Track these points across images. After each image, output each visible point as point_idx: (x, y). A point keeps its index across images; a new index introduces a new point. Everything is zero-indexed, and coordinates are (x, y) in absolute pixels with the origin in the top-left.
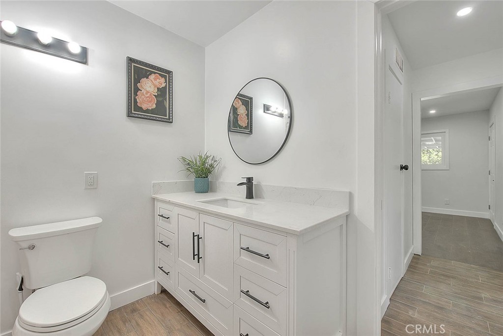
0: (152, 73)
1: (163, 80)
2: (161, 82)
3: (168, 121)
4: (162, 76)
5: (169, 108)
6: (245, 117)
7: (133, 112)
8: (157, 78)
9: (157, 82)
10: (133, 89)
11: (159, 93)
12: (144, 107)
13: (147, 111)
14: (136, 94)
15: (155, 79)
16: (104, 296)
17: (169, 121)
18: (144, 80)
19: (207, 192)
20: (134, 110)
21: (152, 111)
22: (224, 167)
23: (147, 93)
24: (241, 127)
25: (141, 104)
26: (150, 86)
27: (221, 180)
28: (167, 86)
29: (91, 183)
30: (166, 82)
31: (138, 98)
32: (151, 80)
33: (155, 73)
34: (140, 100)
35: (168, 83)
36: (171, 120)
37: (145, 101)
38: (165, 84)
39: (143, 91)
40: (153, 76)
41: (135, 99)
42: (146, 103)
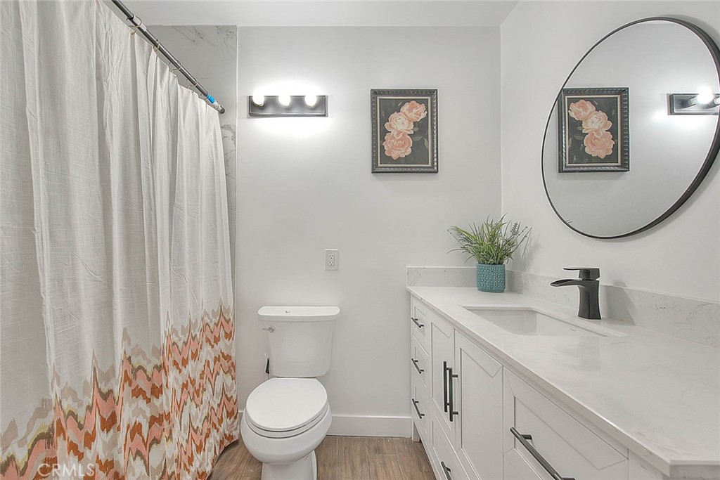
0: (405, 101)
1: (422, 107)
2: (418, 112)
3: (431, 170)
4: (419, 102)
5: (433, 150)
6: (604, 136)
7: (379, 165)
8: (414, 108)
9: (412, 115)
10: (379, 132)
11: (417, 129)
12: (395, 155)
13: (399, 160)
14: (383, 140)
15: (410, 110)
16: (323, 409)
17: (433, 171)
18: (394, 116)
19: (503, 291)
20: (382, 163)
21: (407, 160)
22: (537, 246)
23: (398, 135)
24: (591, 159)
25: (390, 152)
26: (401, 124)
27: (531, 270)
28: (429, 115)
29: (332, 264)
30: (427, 110)
31: (386, 144)
32: (404, 113)
33: (409, 101)
34: (388, 147)
35: (429, 110)
36: (436, 168)
37: (395, 146)
38: (426, 112)
39: (393, 132)
40: (407, 106)
41: (382, 147)
42: (398, 148)
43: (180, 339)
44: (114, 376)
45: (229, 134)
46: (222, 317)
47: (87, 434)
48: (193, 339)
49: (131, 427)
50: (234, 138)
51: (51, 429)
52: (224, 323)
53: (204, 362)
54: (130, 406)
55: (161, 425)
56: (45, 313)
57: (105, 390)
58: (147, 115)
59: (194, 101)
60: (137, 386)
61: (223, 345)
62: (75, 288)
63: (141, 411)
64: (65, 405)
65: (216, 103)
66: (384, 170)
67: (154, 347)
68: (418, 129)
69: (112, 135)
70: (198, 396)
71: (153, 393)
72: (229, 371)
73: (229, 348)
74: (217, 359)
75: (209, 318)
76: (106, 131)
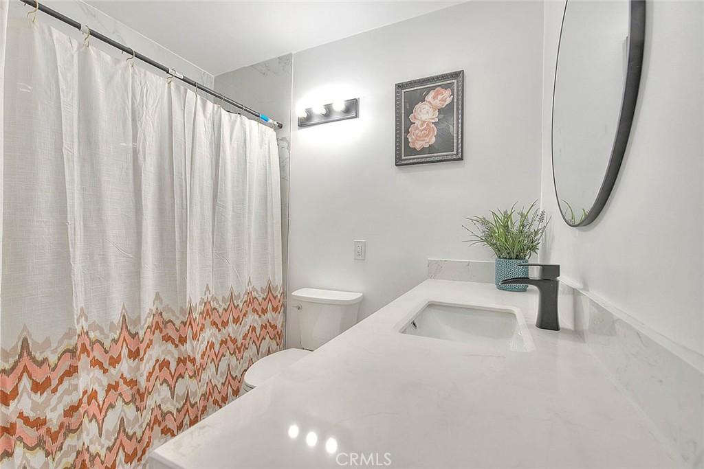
0: (430, 90)
1: (448, 92)
2: (444, 98)
3: (455, 157)
4: (445, 87)
5: (457, 136)
7: (403, 157)
8: (439, 94)
9: (437, 102)
10: (404, 124)
12: (418, 146)
13: (423, 151)
14: (407, 132)
15: (435, 98)
17: (458, 158)
18: (419, 106)
20: (405, 155)
21: (430, 149)
23: (422, 125)
25: (414, 143)
26: (425, 113)
28: (455, 98)
29: (361, 254)
30: (453, 94)
31: (410, 136)
32: (429, 102)
33: (434, 88)
34: (412, 138)
35: (455, 95)
36: (460, 155)
37: (420, 137)
38: (452, 97)
39: (418, 123)
40: (432, 94)
41: (406, 139)
42: (422, 139)
43: (220, 306)
44: (140, 323)
45: (285, 145)
46: (270, 293)
47: (112, 358)
48: (236, 307)
49: (160, 362)
50: (288, 148)
51: (76, 347)
52: (272, 299)
53: (248, 327)
54: (160, 347)
55: (185, 365)
56: (74, 275)
57: (133, 332)
58: (183, 139)
59: (242, 123)
60: (167, 334)
61: (270, 315)
62: (104, 260)
63: (170, 352)
64: (92, 335)
65: (270, 121)
66: (407, 162)
67: (181, 308)
68: (443, 116)
69: (145, 158)
70: (239, 353)
71: (179, 341)
72: (275, 338)
73: (276, 319)
74: (263, 327)
75: (257, 293)
76: (139, 156)
